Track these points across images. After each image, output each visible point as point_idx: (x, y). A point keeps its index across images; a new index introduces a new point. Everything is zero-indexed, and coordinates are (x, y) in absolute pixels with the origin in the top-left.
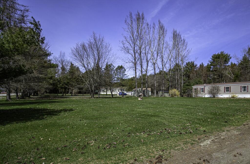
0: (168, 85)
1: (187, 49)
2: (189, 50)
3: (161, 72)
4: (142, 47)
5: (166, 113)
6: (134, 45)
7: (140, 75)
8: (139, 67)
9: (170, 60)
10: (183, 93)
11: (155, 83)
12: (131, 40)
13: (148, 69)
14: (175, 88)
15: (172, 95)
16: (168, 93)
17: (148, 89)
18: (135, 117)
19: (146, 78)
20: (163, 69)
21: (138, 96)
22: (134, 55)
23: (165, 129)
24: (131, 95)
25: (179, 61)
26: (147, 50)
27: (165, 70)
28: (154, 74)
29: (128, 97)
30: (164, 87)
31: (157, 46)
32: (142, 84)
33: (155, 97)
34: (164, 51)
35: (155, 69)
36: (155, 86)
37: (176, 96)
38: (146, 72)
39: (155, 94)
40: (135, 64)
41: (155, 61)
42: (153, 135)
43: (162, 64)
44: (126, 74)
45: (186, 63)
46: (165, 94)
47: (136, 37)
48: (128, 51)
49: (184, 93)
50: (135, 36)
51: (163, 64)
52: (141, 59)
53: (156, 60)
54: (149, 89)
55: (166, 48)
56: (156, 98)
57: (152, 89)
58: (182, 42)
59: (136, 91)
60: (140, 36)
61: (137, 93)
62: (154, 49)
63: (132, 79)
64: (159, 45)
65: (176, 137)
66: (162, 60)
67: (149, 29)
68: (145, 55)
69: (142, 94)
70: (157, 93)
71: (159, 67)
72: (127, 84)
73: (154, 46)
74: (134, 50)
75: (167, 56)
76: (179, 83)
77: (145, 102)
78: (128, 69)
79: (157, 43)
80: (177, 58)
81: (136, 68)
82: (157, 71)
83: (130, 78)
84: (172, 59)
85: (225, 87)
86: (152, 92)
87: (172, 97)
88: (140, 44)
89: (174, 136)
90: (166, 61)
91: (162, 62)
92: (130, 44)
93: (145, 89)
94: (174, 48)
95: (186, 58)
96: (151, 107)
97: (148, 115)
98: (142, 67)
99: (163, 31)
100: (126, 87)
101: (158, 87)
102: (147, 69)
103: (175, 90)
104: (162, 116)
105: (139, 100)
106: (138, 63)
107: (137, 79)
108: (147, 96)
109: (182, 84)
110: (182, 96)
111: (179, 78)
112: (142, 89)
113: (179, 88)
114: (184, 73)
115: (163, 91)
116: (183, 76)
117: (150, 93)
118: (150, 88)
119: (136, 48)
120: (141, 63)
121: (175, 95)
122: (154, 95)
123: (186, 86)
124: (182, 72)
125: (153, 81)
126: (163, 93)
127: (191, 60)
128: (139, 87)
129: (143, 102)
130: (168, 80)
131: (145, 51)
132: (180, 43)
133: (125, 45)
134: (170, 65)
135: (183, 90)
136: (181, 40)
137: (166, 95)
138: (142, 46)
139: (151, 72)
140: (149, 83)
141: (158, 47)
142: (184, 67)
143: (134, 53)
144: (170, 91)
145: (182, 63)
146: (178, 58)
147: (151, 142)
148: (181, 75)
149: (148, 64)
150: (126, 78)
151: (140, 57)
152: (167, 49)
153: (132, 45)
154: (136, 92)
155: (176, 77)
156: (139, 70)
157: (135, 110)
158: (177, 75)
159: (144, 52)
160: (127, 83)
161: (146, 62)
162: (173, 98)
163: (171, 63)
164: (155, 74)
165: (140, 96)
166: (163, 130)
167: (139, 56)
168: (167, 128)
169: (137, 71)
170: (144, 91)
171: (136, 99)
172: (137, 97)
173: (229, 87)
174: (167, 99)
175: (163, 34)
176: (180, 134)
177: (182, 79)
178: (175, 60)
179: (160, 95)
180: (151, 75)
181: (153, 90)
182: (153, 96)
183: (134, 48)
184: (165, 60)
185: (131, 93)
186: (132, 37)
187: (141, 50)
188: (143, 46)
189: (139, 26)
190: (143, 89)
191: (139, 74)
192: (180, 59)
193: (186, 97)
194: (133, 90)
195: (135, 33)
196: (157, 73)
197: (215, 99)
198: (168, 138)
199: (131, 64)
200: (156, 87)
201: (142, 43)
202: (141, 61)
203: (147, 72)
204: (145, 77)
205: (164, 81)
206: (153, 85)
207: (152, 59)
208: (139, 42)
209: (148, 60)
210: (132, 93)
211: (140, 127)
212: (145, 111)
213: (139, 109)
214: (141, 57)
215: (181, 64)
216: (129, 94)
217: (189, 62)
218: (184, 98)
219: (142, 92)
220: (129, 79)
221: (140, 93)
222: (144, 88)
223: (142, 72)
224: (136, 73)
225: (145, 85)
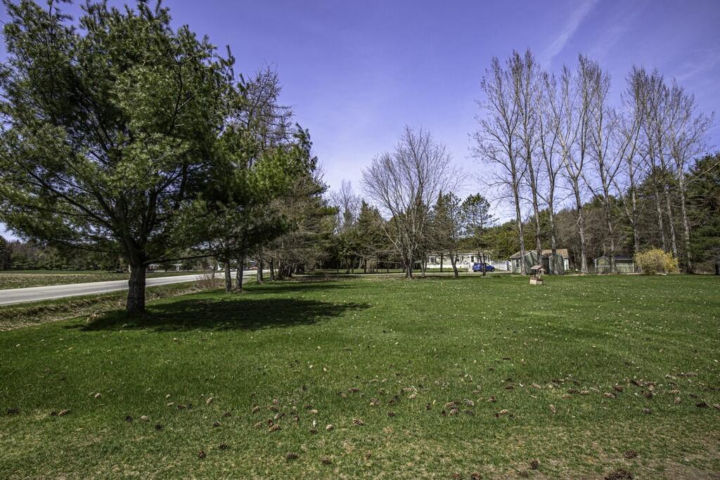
0: (629, 236)
1: (694, 116)
2: (704, 116)
3: (597, 201)
4: (533, 140)
5: (630, 328)
6: (510, 137)
7: (532, 213)
8: (525, 194)
9: (630, 161)
10: (692, 260)
11: (581, 233)
12: (499, 127)
13: (554, 195)
14: (659, 246)
15: (646, 268)
16: (630, 262)
17: (558, 251)
18: (525, 334)
19: (551, 220)
20: (606, 191)
21: (527, 274)
22: (509, 165)
23: (633, 382)
24: (508, 270)
25: (666, 159)
26: (548, 144)
27: (612, 192)
28: (575, 208)
29: (498, 276)
30: (615, 245)
31: (580, 127)
32: (539, 240)
33: (584, 277)
34: (603, 138)
35: (577, 194)
36: (583, 241)
37: (664, 271)
38: (548, 205)
39: (583, 265)
40: (515, 187)
41: (578, 172)
42: (587, 394)
43: (602, 176)
44: (490, 216)
45: (696, 161)
46: (621, 265)
47: (514, 119)
48: (492, 155)
49: (698, 259)
50: (509, 114)
51: (605, 174)
52: (531, 172)
53: (579, 167)
54: (564, 253)
55: (610, 128)
56: (588, 277)
57: (570, 252)
58: (670, 98)
59: (520, 258)
60: (524, 110)
61: (523, 265)
62: (572, 135)
63: (508, 227)
64: (586, 124)
65: (682, 415)
66: (601, 165)
67: (551, 87)
68: (544, 159)
69: (539, 266)
70: (590, 263)
71: (591, 185)
72: (495, 240)
73: (569, 128)
74: (510, 151)
75: (617, 151)
76: (672, 230)
77: (553, 291)
78: (496, 202)
79: (578, 119)
80: (657, 151)
81: (517, 197)
82: (586, 198)
83: (502, 225)
84: (637, 157)
86: (573, 259)
87: (647, 274)
88: (525, 132)
89: (674, 412)
90: (615, 166)
91: (601, 171)
92: (498, 138)
93: (550, 251)
94: (641, 123)
95: (695, 146)
96: (575, 307)
97: (566, 331)
98: (535, 191)
99: (597, 82)
100: (493, 250)
101: (591, 245)
102: (551, 196)
103: (660, 252)
104: (618, 338)
105: (533, 286)
106: (525, 181)
107: (522, 225)
108: (556, 272)
109: (685, 230)
110: (690, 272)
111: (669, 213)
112: (539, 254)
113: (674, 246)
114: (691, 195)
115: (611, 257)
116: (688, 203)
117: (566, 262)
118: (564, 248)
119: (514, 145)
120: (533, 180)
121: (660, 268)
122: (580, 269)
123: (705, 238)
124: (680, 192)
125: (573, 228)
126: (610, 264)
127: (716, 149)
128: (528, 248)
129: (547, 291)
130: (628, 223)
131: (543, 148)
132: (663, 104)
133: (483, 143)
134: (632, 176)
135: (692, 252)
136: (664, 93)
137: (625, 268)
138: (530, 136)
139: (564, 201)
140: (561, 235)
141: (584, 130)
142: (687, 176)
143: (511, 158)
144: (638, 257)
145: (678, 165)
146: (660, 151)
147: (583, 417)
148: (677, 202)
149: (553, 182)
150: (492, 226)
151: (528, 166)
152: (615, 131)
153: (503, 139)
154: (521, 262)
155: (659, 210)
156: (527, 201)
157: (523, 313)
158: (661, 203)
159: (538, 149)
160: (493, 239)
161: (548, 178)
162: (650, 277)
163: (633, 169)
164: (579, 207)
165: (534, 272)
166: (625, 383)
167: (525, 164)
168: (639, 378)
169: (520, 205)
170: (546, 259)
171: (524, 282)
172: (524, 275)
174: (629, 283)
175: (597, 89)
176: (699, 406)
177: (682, 214)
178: (648, 157)
179: (601, 270)
180: (564, 213)
181: (576, 254)
182: (577, 272)
183: (510, 146)
184: (611, 163)
185: (508, 265)
186: (501, 117)
187: (531, 147)
188: (536, 136)
189: (521, 85)
190: (544, 252)
191: (527, 211)
192: (668, 151)
193: (705, 273)
194: (514, 256)
195: (511, 107)
196: (586, 204)
198: (646, 412)
199: (504, 189)
200: (585, 245)
201: (532, 128)
202: (532, 176)
203: (551, 205)
204: (546, 218)
205: (613, 226)
206: (575, 240)
207: (567, 166)
208: (522, 127)
209: (554, 169)
210: (510, 264)
211: (542, 365)
213: (534, 310)
214: (530, 165)
215: (675, 166)
216: (501, 269)
217: (708, 158)
218: (699, 277)
219: (540, 261)
220: (499, 228)
221: (534, 265)
222: (547, 248)
223: (535, 204)
224: (518, 209)
225: (548, 242)
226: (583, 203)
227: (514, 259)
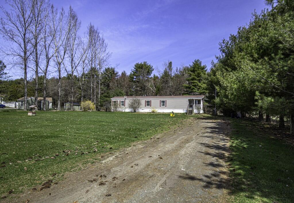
0: (80, 94)
1: (107, 52)
2: (109, 53)
3: (70, 77)
4: (40, 36)
6: (25, 30)
7: (34, 77)
8: (31, 65)
9: (84, 62)
10: (100, 106)
11: (59, 90)
12: (19, 21)
13: (48, 69)
14: (90, 99)
15: (84, 108)
16: (79, 106)
17: (47, 99)
18: (18, 141)
19: (45, 82)
20: (72, 73)
21: (27, 110)
22: (23, 46)
23: (64, 152)
24: (15, 107)
25: (96, 65)
26: (48, 42)
27: (75, 74)
28: (58, 78)
29: (8, 111)
30: (74, 98)
31: (65, 39)
32: (36, 92)
33: (58, 112)
34: (74, 49)
35: (60, 71)
36: (60, 94)
37: (91, 110)
38: (44, 74)
39: (59, 106)
40: (25, 59)
41: (61, 61)
42: (44, 160)
43: (72, 66)
44: (6, 74)
45: (105, 68)
46: (75, 107)
47: (30, 20)
48: (11, 37)
49: (102, 106)
50: (27, 16)
51: (73, 65)
52: (37, 54)
53: (62, 58)
54: (50, 100)
55: (78, 45)
56: (60, 112)
57: (53, 99)
58: (101, 41)
59: (24, 101)
60: (36, 19)
61: (26, 105)
62: (61, 42)
63: (18, 82)
64: (68, 39)
65: (76, 158)
66: (72, 60)
67: (55, 14)
68: (45, 49)
69: (34, 106)
70: (62, 105)
71: (67, 69)
72: (8, 89)
73: (60, 38)
74: (25, 38)
75: (79, 56)
76: (95, 94)
77: (40, 119)
78: (11, 66)
79: (65, 35)
80: (94, 61)
81: (26, 66)
82: (64, 75)
83: (14, 80)
84: (86, 61)
85: (146, 101)
86: (55, 103)
87: (85, 111)
88: (36, 31)
89: (73, 158)
90: (78, 62)
91: (72, 63)
92: (17, 27)
93: (42, 98)
94: (90, 47)
95: (105, 63)
96: (49, 126)
97: (41, 137)
98: (37, 65)
99: (76, 22)
100: (5, 95)
101: (64, 97)
102: (46, 70)
103: (90, 102)
105: (30, 116)
106: (32, 58)
107: (27, 82)
108: (45, 109)
109: (99, 94)
110: (99, 111)
111: (95, 87)
112: (36, 99)
113: (95, 100)
114: (102, 81)
115: (71, 103)
116: (101, 84)
117: (51, 105)
118: (50, 97)
119: (27, 36)
120: (37, 58)
121: (89, 109)
122: (57, 108)
123: (104, 98)
124: (99, 79)
125: (56, 88)
126: (71, 106)
127: (111, 66)
128: (30, 95)
129: (37, 119)
130: (80, 88)
131: (45, 43)
132: (98, 43)
133: (6, 27)
134: (84, 69)
135: (100, 103)
136: (99, 39)
137: (77, 108)
138: (39, 34)
139: (52, 73)
140: (50, 90)
141: (67, 42)
142: (102, 73)
143: (24, 42)
144: (82, 103)
145: (100, 69)
146: (95, 61)
148: (98, 83)
149: (48, 62)
150: (6, 80)
151: (35, 50)
152: (80, 47)
153: (21, 30)
154: (24, 103)
155: (92, 85)
156: (32, 70)
157: (20, 130)
158: (93, 82)
159: (42, 43)
160: (6, 88)
161: (46, 60)
162: (85, 112)
163: (85, 66)
164: (60, 78)
165: (32, 109)
166: (60, 153)
167: (33, 49)
168: (66, 149)
169: (27, 71)
170: (40, 102)
171: (24, 114)
172: (25, 110)
173: (149, 101)
174: (76, 114)
175: (75, 25)
176: (82, 154)
177: (99, 88)
178: (90, 62)
179: (67, 109)
180: (53, 79)
181: (57, 101)
182: (55, 110)
183: (24, 35)
184: (76, 61)
185: (15, 104)
186: (21, 16)
187: (38, 40)
188: (42, 35)
189: (37, 3)
190: (39, 99)
191: (31, 75)
192: (97, 62)
193: (104, 111)
194: (20, 99)
195: (28, 13)
196: (64, 77)
197: (136, 113)
198: (64, 160)
199: (17, 59)
200: (60, 96)
201: (40, 31)
202: (37, 56)
203: (45, 74)
204: (42, 80)
205: (74, 89)
206: (56, 94)
207: (56, 57)
208: (34, 27)
209: (50, 56)
210: (17, 104)
211: (25, 153)
212: (37, 131)
213: (27, 128)
214: (36, 50)
215: (99, 69)
216: (10, 107)
217: (109, 68)
218: (101, 112)
219: (36, 103)
220: (12, 81)
221: (32, 105)
222: (41, 97)
223: (37, 72)
224: (26, 73)
225: (42, 93)
226: (62, 76)
227: (20, 101)
